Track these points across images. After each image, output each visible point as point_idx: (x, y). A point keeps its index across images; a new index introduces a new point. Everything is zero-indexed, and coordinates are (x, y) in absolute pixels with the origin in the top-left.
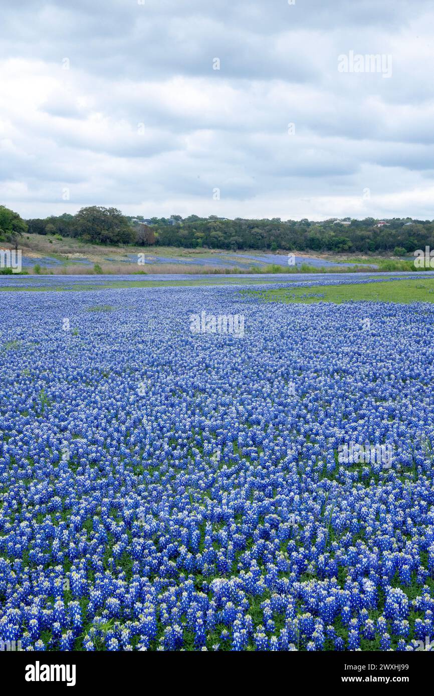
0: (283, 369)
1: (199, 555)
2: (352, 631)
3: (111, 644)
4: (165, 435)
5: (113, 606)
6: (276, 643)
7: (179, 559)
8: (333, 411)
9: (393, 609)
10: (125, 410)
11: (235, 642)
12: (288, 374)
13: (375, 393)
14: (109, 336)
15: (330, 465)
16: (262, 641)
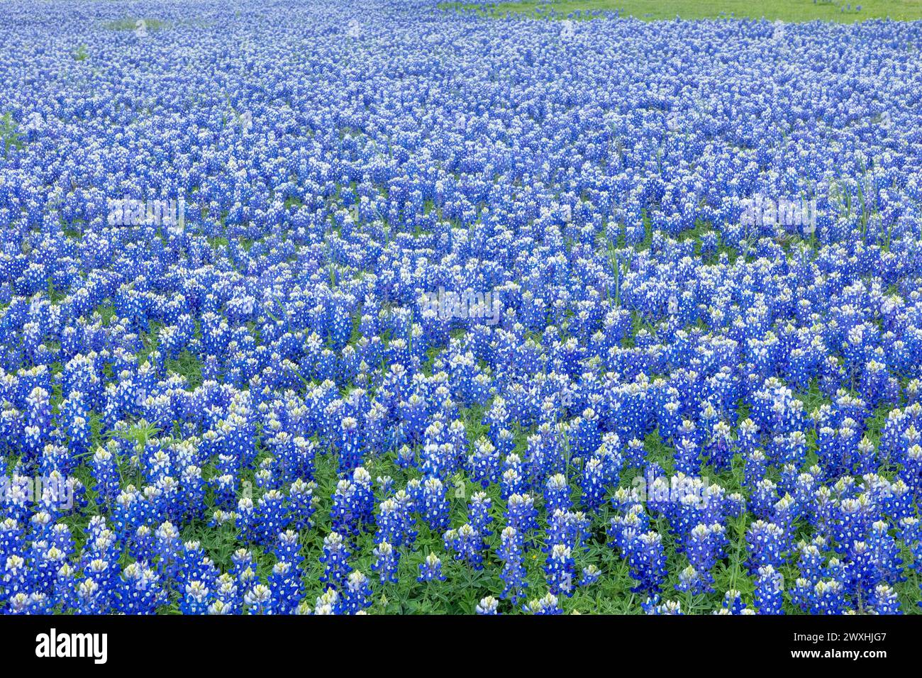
0: (532, 102)
1: (348, 350)
2: (684, 442)
3: (155, 464)
4: (277, 188)
5: (159, 410)
6: (518, 465)
7: (306, 361)
8: (638, 157)
9: (771, 414)
10: (189, 152)
11: (428, 463)
12: (542, 110)
13: (729, 134)
14: (155, 62)
15: (633, 229)
16: (487, 460)
